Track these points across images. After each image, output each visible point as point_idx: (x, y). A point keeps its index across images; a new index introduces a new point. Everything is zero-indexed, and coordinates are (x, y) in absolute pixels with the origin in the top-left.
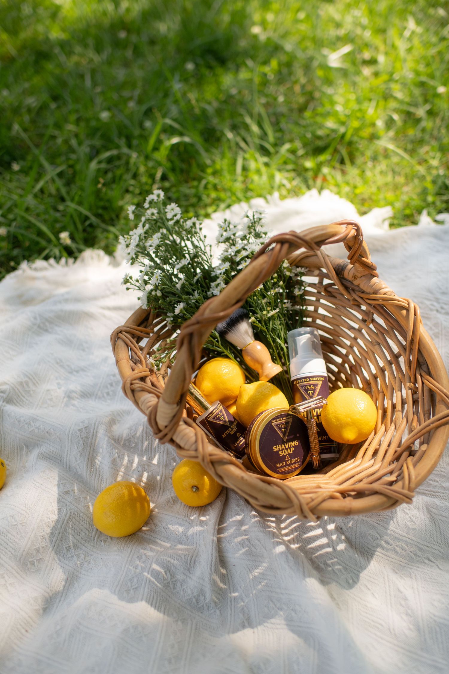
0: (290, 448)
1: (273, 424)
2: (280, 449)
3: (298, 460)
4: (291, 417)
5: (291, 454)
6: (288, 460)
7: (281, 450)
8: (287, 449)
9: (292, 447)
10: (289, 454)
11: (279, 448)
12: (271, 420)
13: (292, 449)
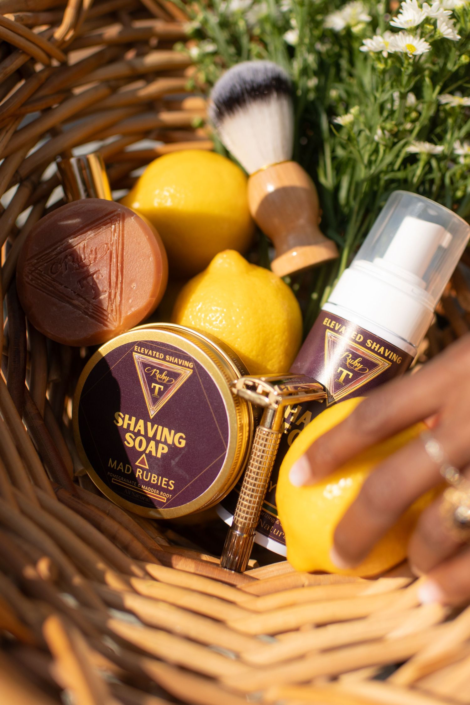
0: (157, 443)
1: (136, 355)
2: (132, 429)
3: (168, 485)
4: (191, 365)
5: (156, 458)
6: (143, 469)
7: (133, 432)
8: (148, 440)
9: (165, 443)
10: (149, 455)
11: (129, 425)
12: (133, 344)
13: (163, 450)
